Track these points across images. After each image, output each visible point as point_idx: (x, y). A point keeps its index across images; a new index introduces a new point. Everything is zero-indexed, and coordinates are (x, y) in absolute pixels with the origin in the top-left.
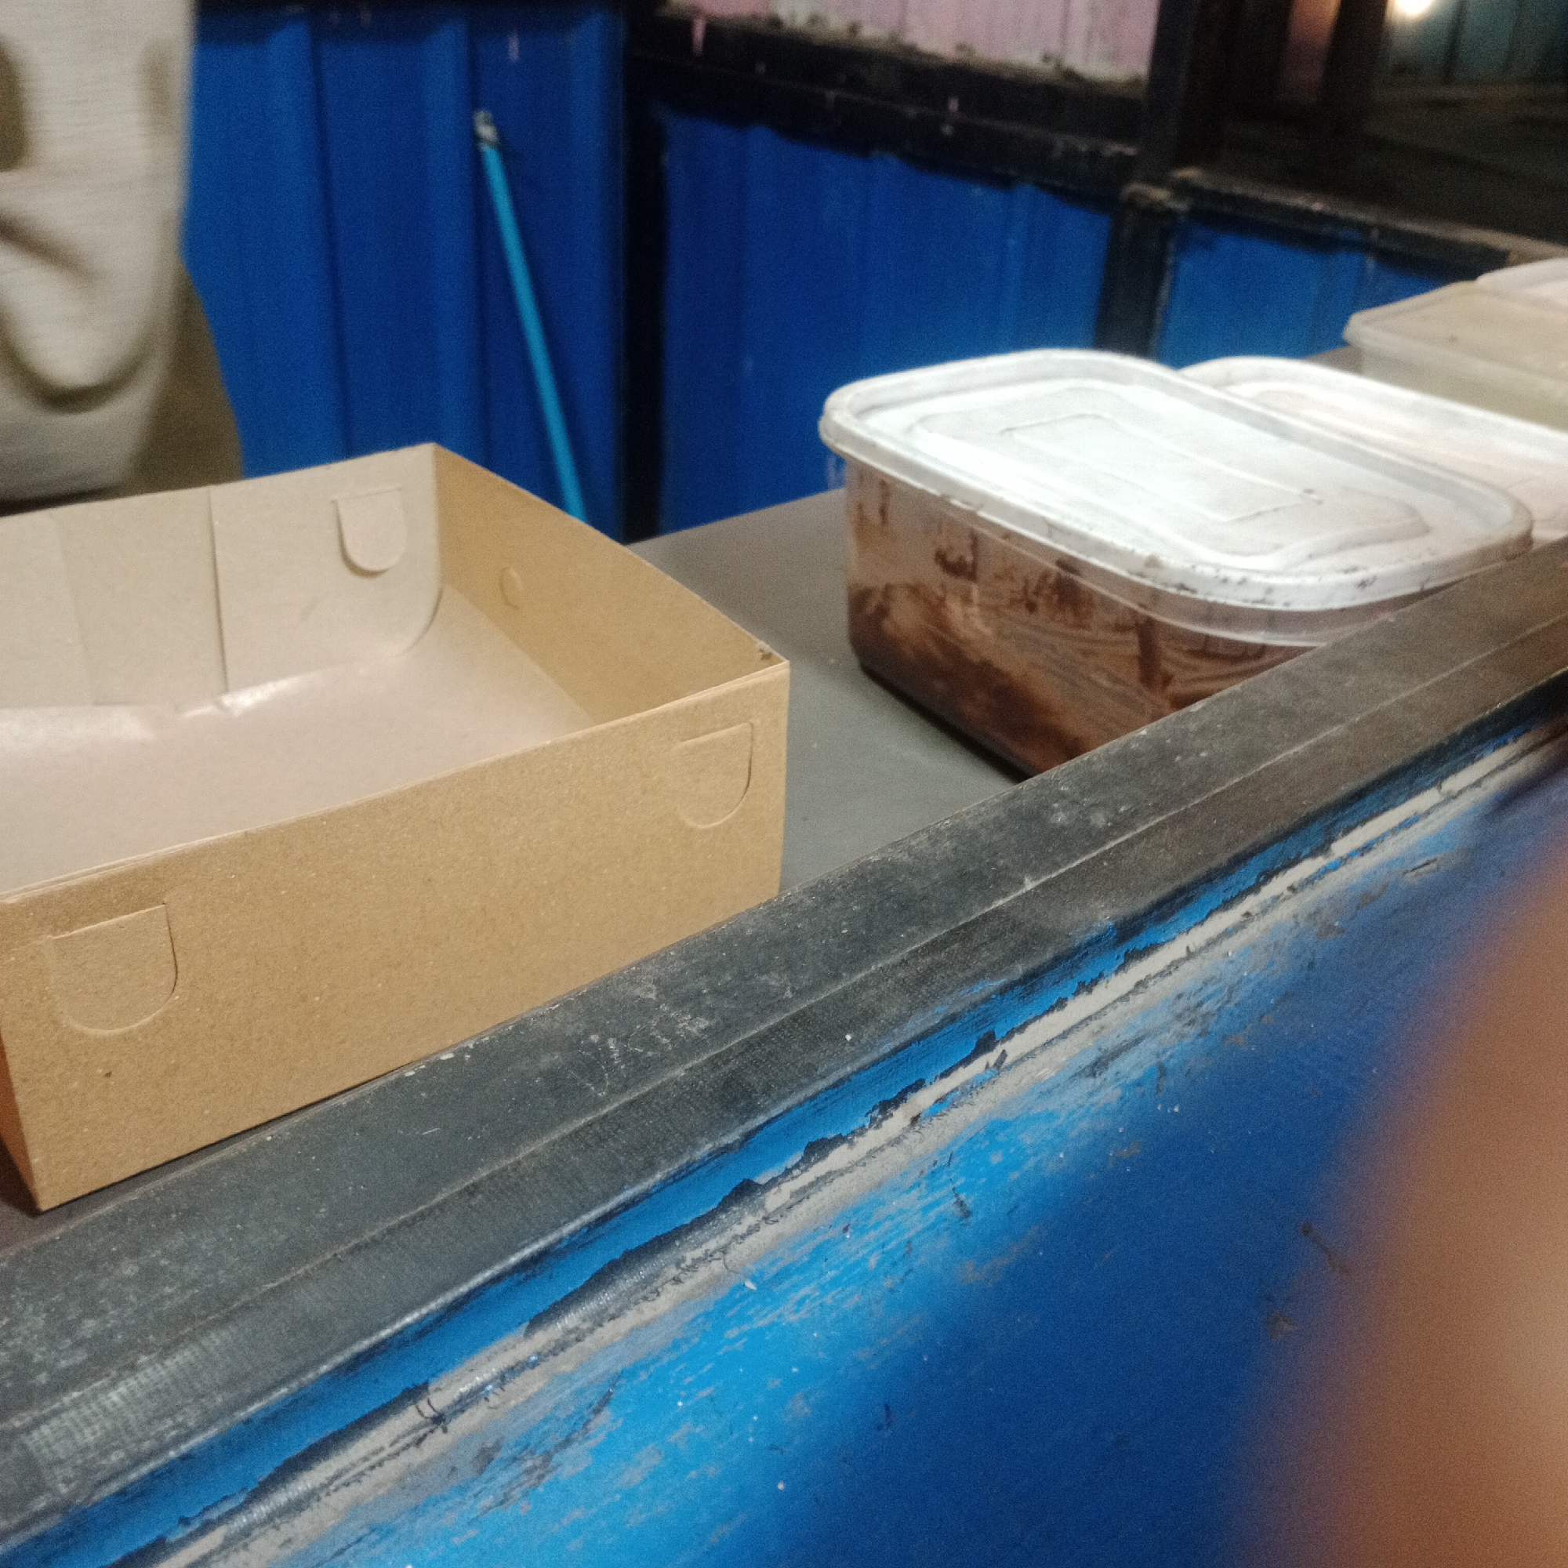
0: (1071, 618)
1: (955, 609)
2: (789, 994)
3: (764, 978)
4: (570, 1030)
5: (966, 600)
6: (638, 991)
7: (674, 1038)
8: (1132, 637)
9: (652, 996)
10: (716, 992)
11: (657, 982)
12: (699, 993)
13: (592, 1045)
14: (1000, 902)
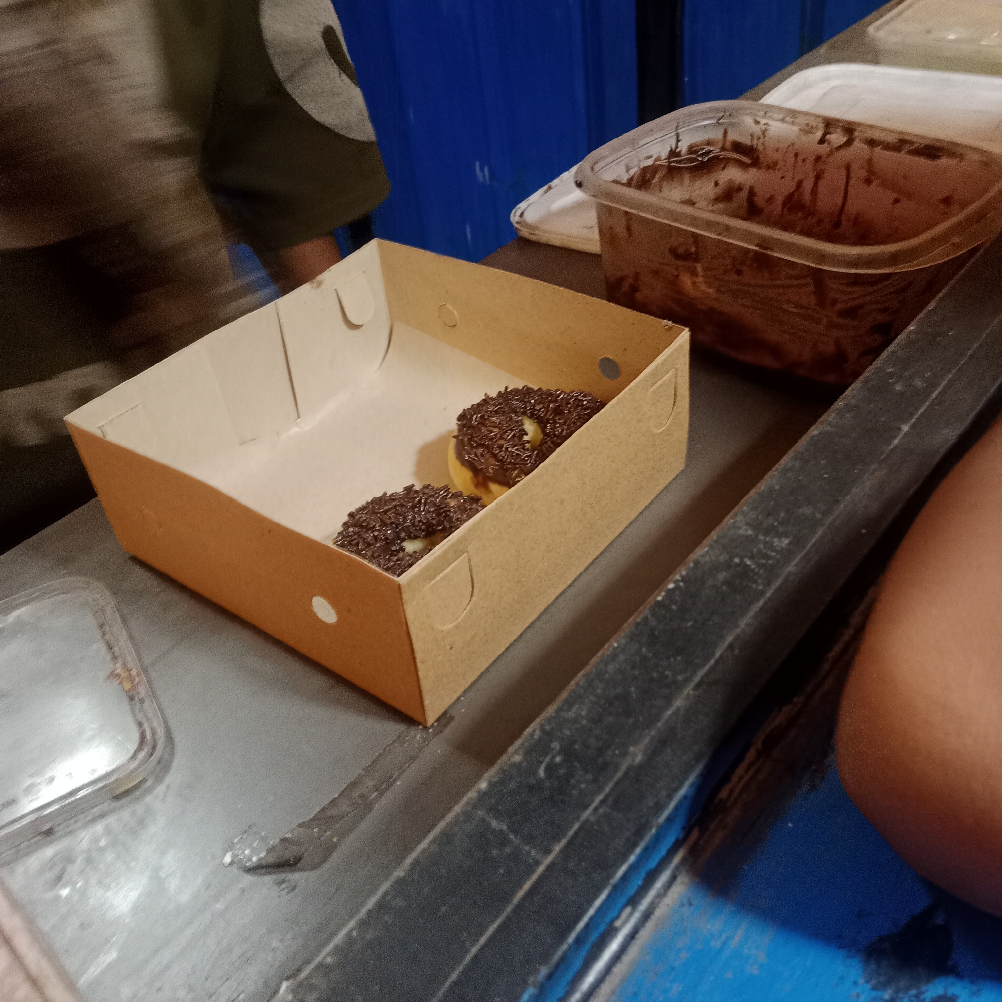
0: (766, 275)
1: (686, 281)
2: (818, 516)
3: (800, 510)
4: (722, 558)
5: (694, 273)
6: (742, 532)
7: (777, 551)
8: (809, 280)
9: (750, 532)
10: (782, 523)
11: (748, 524)
12: (772, 526)
13: (737, 565)
14: (896, 442)
